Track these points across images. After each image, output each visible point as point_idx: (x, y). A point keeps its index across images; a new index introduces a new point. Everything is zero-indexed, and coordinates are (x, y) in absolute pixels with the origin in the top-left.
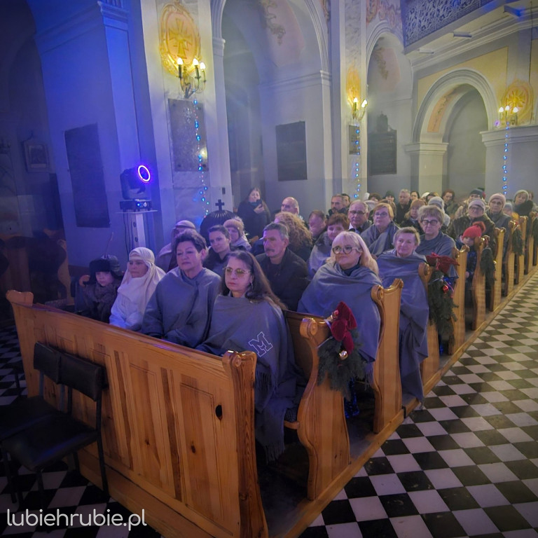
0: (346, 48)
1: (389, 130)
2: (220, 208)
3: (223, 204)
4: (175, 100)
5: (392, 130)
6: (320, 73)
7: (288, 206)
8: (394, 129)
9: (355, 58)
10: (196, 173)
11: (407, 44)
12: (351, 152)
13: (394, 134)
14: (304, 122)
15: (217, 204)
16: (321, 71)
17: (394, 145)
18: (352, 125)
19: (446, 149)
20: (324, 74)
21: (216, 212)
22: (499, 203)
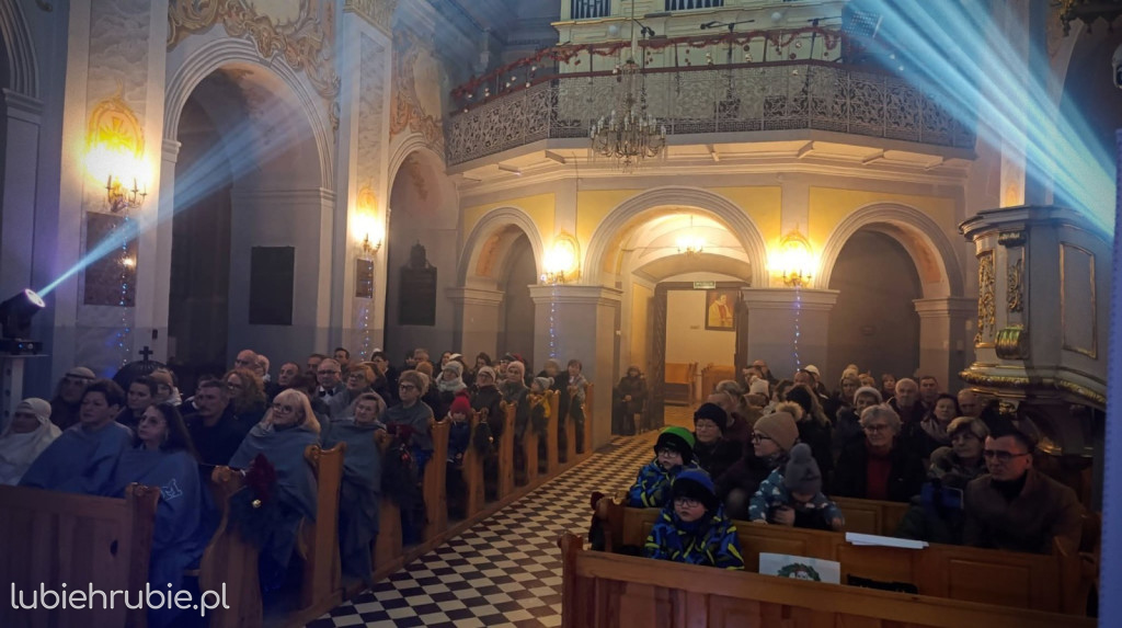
0: (358, 164)
1: (427, 266)
2: (146, 358)
3: (151, 353)
4: (97, 214)
5: (430, 266)
6: (319, 191)
7: (245, 363)
8: (433, 265)
9: (372, 177)
10: (117, 308)
11: (450, 163)
12: (359, 294)
13: (433, 272)
14: (293, 248)
15: (141, 352)
16: (321, 189)
17: (433, 286)
18: (362, 258)
19: (501, 299)
20: (325, 192)
21: (141, 362)
22: (516, 372)
